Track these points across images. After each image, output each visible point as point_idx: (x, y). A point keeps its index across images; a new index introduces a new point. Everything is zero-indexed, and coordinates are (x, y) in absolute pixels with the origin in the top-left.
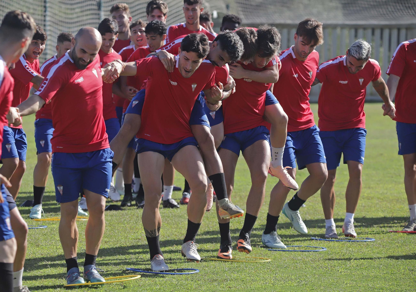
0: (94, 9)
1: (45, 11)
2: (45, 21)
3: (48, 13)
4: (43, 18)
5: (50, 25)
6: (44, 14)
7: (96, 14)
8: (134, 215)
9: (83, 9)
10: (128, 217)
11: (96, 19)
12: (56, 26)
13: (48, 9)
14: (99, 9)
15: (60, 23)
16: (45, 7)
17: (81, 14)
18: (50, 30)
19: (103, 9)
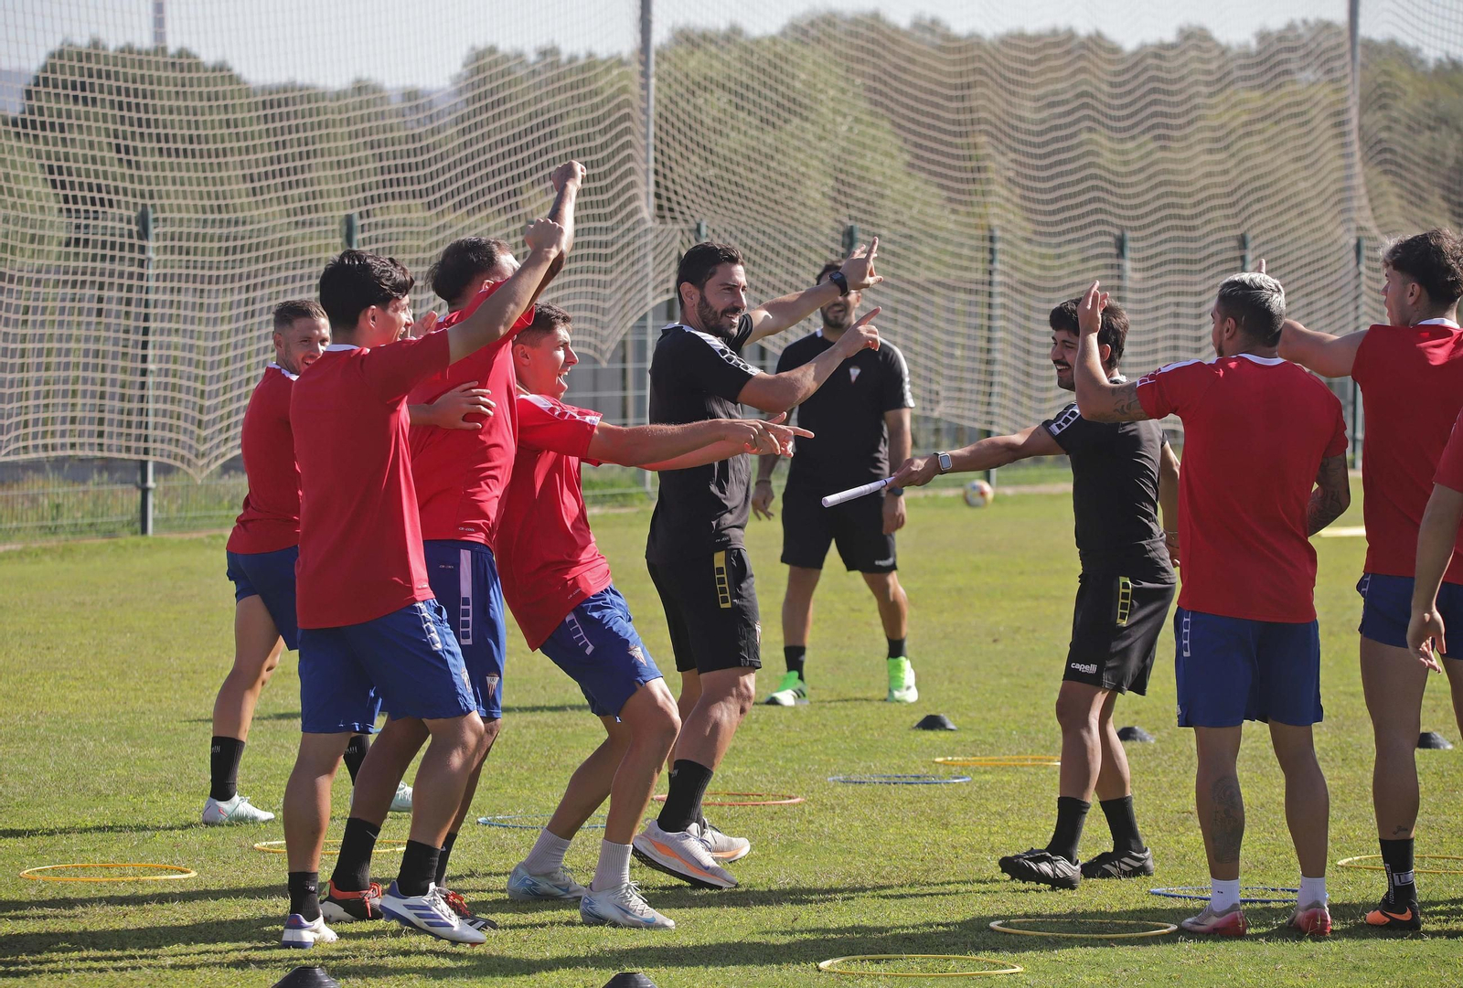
0: (1110, 255)
1: (991, 262)
2: (990, 283)
3: (997, 265)
4: (987, 278)
5: (1003, 295)
6: (988, 267)
7: (1112, 266)
8: (1181, 752)
9: (1085, 255)
10: (1166, 758)
11: (1113, 277)
12: (1018, 297)
13: (999, 256)
14: (1121, 254)
15: (1028, 291)
16: (992, 251)
17: (1081, 267)
18: (1004, 306)
19: (1128, 254)
